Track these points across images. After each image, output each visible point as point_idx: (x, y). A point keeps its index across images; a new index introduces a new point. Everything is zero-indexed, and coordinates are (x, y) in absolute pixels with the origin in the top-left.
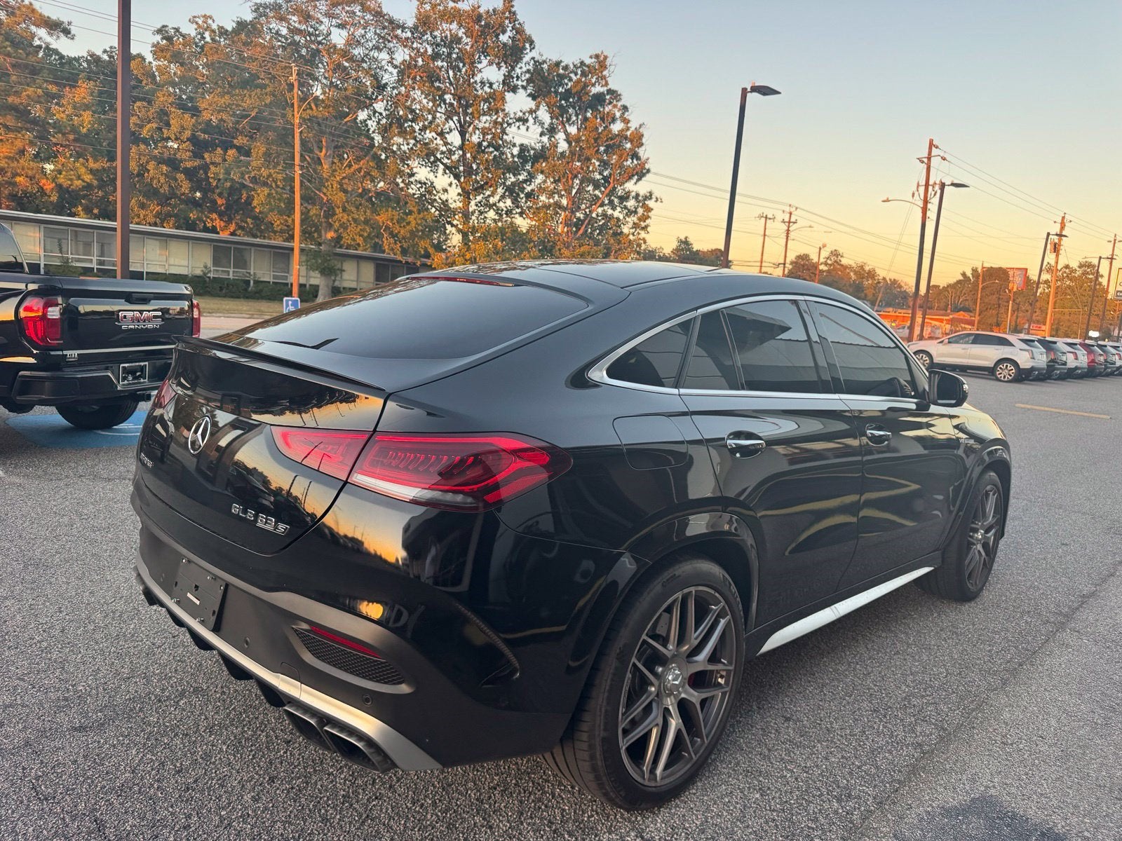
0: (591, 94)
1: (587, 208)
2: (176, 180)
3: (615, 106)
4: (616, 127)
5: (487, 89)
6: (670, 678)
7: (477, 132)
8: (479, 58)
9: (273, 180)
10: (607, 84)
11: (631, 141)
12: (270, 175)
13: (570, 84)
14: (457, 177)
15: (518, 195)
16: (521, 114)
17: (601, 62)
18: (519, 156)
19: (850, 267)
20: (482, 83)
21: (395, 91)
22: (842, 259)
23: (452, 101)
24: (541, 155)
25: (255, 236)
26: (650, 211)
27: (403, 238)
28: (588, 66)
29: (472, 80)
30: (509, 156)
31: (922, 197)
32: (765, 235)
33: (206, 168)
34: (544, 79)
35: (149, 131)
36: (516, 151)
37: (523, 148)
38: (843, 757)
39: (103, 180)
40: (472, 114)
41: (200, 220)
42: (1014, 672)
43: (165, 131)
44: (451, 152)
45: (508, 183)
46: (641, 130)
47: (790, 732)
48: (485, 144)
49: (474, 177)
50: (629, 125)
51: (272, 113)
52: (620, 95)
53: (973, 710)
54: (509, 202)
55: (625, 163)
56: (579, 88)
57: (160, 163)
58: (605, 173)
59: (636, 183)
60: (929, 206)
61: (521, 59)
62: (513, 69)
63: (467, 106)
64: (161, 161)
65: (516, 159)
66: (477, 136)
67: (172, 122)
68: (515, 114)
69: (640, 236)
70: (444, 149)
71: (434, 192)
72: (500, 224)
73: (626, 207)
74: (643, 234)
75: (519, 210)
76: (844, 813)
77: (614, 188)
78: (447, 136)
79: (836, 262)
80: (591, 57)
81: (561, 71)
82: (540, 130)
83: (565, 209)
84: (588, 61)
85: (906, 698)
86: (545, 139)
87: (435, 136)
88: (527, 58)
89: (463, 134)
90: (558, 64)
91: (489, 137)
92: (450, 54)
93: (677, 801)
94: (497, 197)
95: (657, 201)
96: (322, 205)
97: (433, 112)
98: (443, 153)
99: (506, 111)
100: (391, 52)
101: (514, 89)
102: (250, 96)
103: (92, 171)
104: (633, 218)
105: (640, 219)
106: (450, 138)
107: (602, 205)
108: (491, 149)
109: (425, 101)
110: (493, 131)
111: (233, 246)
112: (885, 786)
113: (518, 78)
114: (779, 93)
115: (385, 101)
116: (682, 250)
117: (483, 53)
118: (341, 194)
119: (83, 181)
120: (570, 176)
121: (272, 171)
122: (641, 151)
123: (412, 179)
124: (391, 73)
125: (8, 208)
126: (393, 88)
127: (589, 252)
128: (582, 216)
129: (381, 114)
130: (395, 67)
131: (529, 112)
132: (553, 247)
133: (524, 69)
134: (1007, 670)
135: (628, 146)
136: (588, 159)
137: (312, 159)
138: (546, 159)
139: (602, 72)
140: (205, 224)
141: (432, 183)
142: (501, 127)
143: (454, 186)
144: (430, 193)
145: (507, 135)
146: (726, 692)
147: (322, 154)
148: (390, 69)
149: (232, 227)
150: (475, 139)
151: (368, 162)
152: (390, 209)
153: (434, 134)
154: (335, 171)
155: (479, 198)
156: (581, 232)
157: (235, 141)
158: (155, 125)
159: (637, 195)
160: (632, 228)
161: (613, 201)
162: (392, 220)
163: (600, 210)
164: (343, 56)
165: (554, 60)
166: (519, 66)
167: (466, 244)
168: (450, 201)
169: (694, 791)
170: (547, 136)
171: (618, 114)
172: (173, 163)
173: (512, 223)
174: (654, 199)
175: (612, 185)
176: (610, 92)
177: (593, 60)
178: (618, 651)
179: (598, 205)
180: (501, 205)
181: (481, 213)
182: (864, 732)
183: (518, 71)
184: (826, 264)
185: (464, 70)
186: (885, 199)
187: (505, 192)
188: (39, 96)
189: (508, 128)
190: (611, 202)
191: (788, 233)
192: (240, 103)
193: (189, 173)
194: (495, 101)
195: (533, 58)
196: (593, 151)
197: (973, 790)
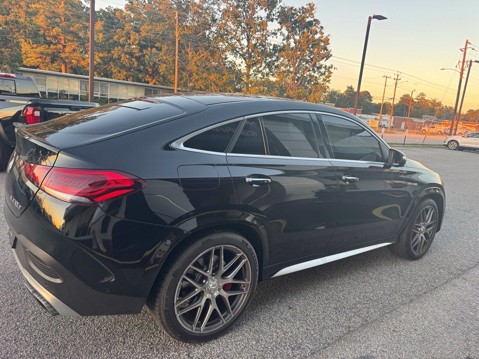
0: (307, 21)
1: (302, 72)
2: (132, 61)
3: (317, 27)
4: (317, 36)
5: (260, 21)
6: (211, 285)
7: (255, 39)
8: (257, 7)
9: (168, 61)
10: (313, 17)
11: (324, 42)
12: (167, 59)
13: (297, 17)
14: (245, 59)
15: (272, 66)
16: (274, 31)
17: (312, 7)
18: (273, 50)
19: (429, 101)
20: (258, 18)
21: (221, 22)
22: (425, 97)
23: (245, 26)
24: (283, 49)
25: (163, 85)
26: (331, 74)
27: (221, 86)
28: (305, 9)
29: (253, 17)
30: (268, 49)
31: (461, 67)
32: (386, 85)
33: (144, 56)
34: (285, 15)
35: (122, 41)
36: (271, 47)
37: (275, 46)
38: (307, 329)
39: (105, 61)
40: (252, 31)
41: (143, 78)
42: (418, 297)
43: (128, 41)
44: (242, 48)
45: (267, 61)
46: (328, 37)
47: (288, 314)
48: (258, 44)
49: (252, 59)
50: (323, 35)
51: (168, 33)
52: (319, 22)
53: (387, 313)
54: (267, 70)
55: (321, 52)
56: (300, 19)
57: (126, 54)
58: (312, 57)
59: (325, 61)
60: (464, 72)
61: (275, 7)
62: (271, 11)
63: (251, 28)
64: (126, 53)
65: (271, 51)
66: (254, 41)
67: (131, 37)
68: (271, 31)
69: (326, 85)
70: (240, 47)
71: (235, 66)
72: (263, 80)
73: (320, 72)
74: (327, 84)
75: (271, 74)
76: (292, 356)
77: (315, 63)
78: (241, 41)
79: (422, 98)
80: (307, 5)
81: (293, 12)
82: (283, 38)
83: (292, 73)
84: (305, 7)
85: (355, 304)
86: (285, 42)
87: (236, 41)
88: (278, 6)
89: (248, 40)
90: (292, 8)
91: (260, 41)
92: (244, 6)
93: (215, 341)
94: (262, 68)
95: (335, 68)
96: (188, 71)
97: (235, 31)
98: (239, 49)
99: (268, 30)
100: (219, 5)
101: (272, 20)
102: (160, 25)
103: (100, 58)
104: (323, 77)
105: (326, 77)
106: (242, 42)
107: (309, 71)
108: (261, 47)
109: (232, 26)
110: (262, 38)
111: (153, 89)
112: (320, 345)
113: (274, 15)
114: (386, 18)
115: (216, 27)
116: (349, 91)
117: (258, 4)
118: (196, 67)
119: (97, 62)
120: (295, 58)
121: (168, 57)
122: (328, 47)
123: (226, 60)
124: (219, 14)
125: (70, 73)
126: (220, 21)
127: (301, 92)
128: (300, 76)
129: (214, 32)
130: (220, 11)
131: (277, 30)
132: (286, 90)
133: (277, 11)
134: (416, 295)
135: (323, 44)
136: (304, 50)
137: (185, 52)
138: (284, 51)
139: (311, 11)
140: (145, 80)
141: (235, 62)
142: (265, 37)
143: (244, 63)
144: (234, 66)
145: (267, 40)
146: (246, 294)
147: (189, 50)
148: (218, 12)
149: (154, 81)
150: (254, 42)
151: (207, 53)
152: (215, 73)
153: (235, 40)
154: (194, 57)
155: (254, 68)
156: (299, 83)
157: (156, 45)
158: (124, 39)
159: (326, 66)
160: (323, 81)
161: (314, 69)
162: (216, 78)
163: (308, 73)
164: (198, 7)
165: (290, 7)
166: (274, 10)
167: (247, 88)
168: (242, 70)
169: (226, 337)
170: (286, 41)
171: (318, 30)
172: (131, 54)
173: (268, 79)
174: (333, 68)
175: (314, 62)
176: (315, 20)
177: (308, 6)
178: (174, 272)
179: (307, 71)
180: (264, 71)
181: (255, 75)
182: (324, 318)
183: (274, 12)
184: (417, 99)
185: (250, 12)
186: (442, 68)
187: (266, 66)
188: (81, 27)
189: (268, 37)
190: (313, 70)
191: (396, 84)
192: (155, 28)
193: (138, 59)
194: (263, 25)
195: (281, 6)
196: (305, 47)
197: (364, 352)
